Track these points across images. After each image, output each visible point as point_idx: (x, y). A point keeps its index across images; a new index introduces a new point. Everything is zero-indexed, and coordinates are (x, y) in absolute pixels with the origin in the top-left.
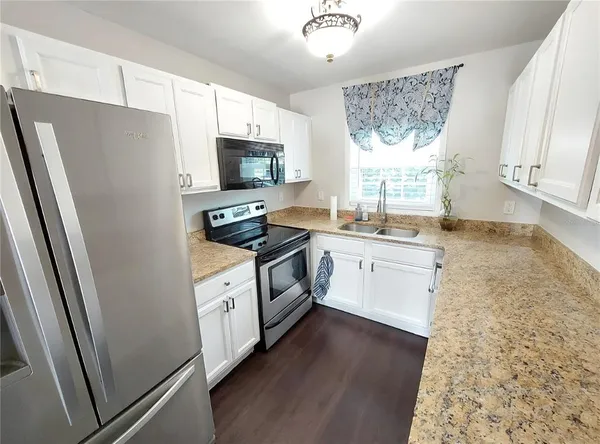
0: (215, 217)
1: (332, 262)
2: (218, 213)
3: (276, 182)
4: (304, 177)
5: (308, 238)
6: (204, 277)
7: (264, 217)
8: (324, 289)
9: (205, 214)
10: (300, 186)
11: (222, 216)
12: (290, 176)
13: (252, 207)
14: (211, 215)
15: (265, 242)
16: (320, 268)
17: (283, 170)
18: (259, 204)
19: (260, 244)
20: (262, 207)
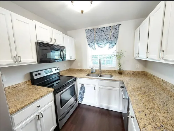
0: (36, 75)
1: (84, 88)
2: (37, 73)
3: (63, 60)
4: (73, 58)
5: (75, 80)
6: (24, 107)
7: (58, 73)
8: (82, 98)
9: (31, 74)
10: (71, 62)
11: (39, 74)
12: (68, 58)
13: (53, 70)
14: (34, 74)
15: (59, 83)
16: (80, 91)
17: (66, 56)
18: (56, 68)
19: (57, 83)
20: (58, 69)
